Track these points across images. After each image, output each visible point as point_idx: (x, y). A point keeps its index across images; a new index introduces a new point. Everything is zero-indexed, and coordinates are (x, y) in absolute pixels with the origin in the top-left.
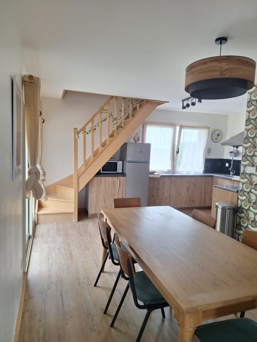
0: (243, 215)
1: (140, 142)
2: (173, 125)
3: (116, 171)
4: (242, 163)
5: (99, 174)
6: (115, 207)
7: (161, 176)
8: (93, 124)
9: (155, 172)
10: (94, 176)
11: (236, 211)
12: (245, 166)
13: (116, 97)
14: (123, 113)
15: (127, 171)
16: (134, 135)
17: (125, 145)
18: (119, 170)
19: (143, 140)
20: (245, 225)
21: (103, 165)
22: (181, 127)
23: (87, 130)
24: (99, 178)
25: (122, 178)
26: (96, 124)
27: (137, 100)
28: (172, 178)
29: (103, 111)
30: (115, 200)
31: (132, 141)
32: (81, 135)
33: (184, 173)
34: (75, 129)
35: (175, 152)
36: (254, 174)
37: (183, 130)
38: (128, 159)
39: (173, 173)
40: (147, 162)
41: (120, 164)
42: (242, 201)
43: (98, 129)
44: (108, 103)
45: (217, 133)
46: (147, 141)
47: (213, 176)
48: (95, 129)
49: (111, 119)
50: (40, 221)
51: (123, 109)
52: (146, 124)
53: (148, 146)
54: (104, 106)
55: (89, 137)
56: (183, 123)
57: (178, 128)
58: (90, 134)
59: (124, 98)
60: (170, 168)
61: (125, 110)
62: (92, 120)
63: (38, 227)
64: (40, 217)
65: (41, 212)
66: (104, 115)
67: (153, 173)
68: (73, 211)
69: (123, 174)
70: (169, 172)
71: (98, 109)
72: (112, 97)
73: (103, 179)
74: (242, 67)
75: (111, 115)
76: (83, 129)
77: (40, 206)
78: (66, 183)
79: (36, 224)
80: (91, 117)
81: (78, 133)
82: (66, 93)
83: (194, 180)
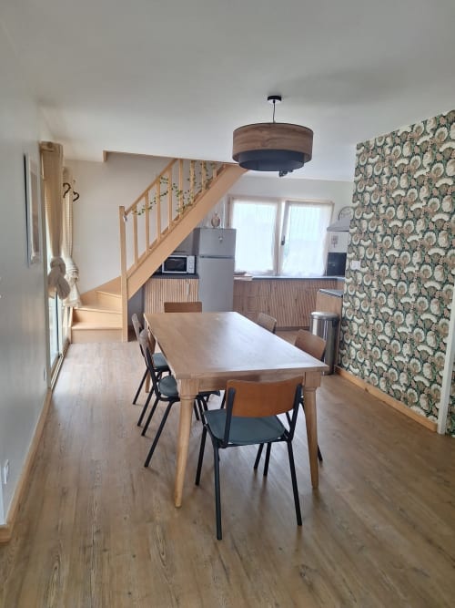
0: (347, 328)
1: (223, 226)
2: (275, 200)
3: (186, 270)
4: (348, 255)
5: (158, 274)
6: (166, 312)
7: (254, 279)
8: (147, 199)
9: (244, 273)
10: (151, 277)
11: (338, 323)
12: (351, 260)
13: (182, 160)
14: (192, 183)
15: (200, 272)
16: (210, 216)
17: (197, 231)
18: (190, 269)
19: (228, 224)
20: (348, 342)
21: (164, 260)
22: (288, 203)
23: (139, 210)
24: (159, 280)
25: (192, 281)
26: (151, 199)
27: (214, 164)
28: (274, 282)
29: (161, 181)
31: (208, 225)
32: (130, 216)
33: (293, 275)
34: (122, 208)
35: (279, 244)
36: (359, 271)
37: (290, 208)
38: (202, 252)
39: (276, 275)
40: (230, 258)
41: (190, 260)
42: (346, 309)
43: (155, 207)
44: (169, 168)
45: (348, 212)
46: (234, 227)
47: (336, 279)
48: (151, 208)
49: (174, 193)
50: (76, 339)
51: (192, 178)
52: (233, 199)
53: (234, 231)
54: (164, 172)
55: (141, 219)
56: (292, 197)
57: (283, 204)
58: (144, 215)
59: (193, 161)
60: (271, 267)
61: (194, 179)
62: (146, 194)
63: (72, 347)
64: (76, 334)
65: (77, 327)
66: (164, 187)
67: (242, 274)
68: (120, 326)
69: (195, 275)
70: (270, 272)
71: (155, 178)
72: (175, 160)
73: (165, 281)
74: (287, 136)
75: (174, 187)
76: (133, 208)
77: (76, 320)
78: (111, 287)
79: (68, 343)
80: (145, 189)
81: (126, 214)
82: (108, 155)
83: (306, 285)
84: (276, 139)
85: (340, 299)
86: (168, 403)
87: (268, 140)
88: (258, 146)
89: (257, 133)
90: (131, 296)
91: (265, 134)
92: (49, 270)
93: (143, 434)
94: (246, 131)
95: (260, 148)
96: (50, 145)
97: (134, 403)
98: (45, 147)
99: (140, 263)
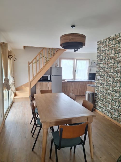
0: (97, 96)
1: (58, 66)
2: (73, 59)
3: (48, 79)
4: (96, 74)
5: (40, 81)
6: (41, 93)
7: (68, 81)
8: (36, 60)
9: (65, 80)
10: (38, 82)
11: (94, 95)
12: (97, 76)
13: (46, 48)
14: (49, 54)
15: (52, 80)
16: (55, 64)
17: (51, 68)
18: (49, 79)
19: (60, 66)
20: (97, 101)
21: (42, 76)
22: (77, 60)
23: (34, 62)
24: (40, 83)
25: (50, 83)
26: (37, 59)
27: (55, 49)
28: (74, 82)
29: (40, 54)
30: (41, 91)
31: (54, 66)
32: (31, 64)
33: (79, 80)
34: (29, 62)
35: (75, 71)
36: (100, 79)
38: (52, 74)
39: (74, 80)
40: (61, 76)
41: (49, 76)
42: (96, 90)
43: (38, 62)
44: (42, 50)
45: (94, 62)
46: (61, 67)
47: (91, 81)
48: (37, 62)
49: (44, 57)
50: (15, 101)
51: (49, 53)
52: (61, 59)
53: (62, 68)
54: (41, 52)
56: (78, 58)
57: (75, 60)
58: (35, 64)
59: (49, 48)
60: (72, 78)
62: (36, 58)
64: (15, 100)
65: (16, 97)
66: (41, 56)
67: (64, 80)
68: (28, 96)
69: (51, 81)
70: (72, 79)
71: (38, 53)
72: (44, 48)
73: (42, 83)
75: (44, 56)
76: (32, 62)
77: (15, 95)
78: (26, 85)
79: (13, 102)
80: (35, 56)
81: (30, 64)
83: (83, 83)
84: (74, 38)
85: (94, 88)
86: (40, 128)
87: (71, 39)
88: (68, 41)
89: (68, 37)
90: (32, 87)
91: (70, 37)
92: (4, 81)
93: (32, 136)
94: (64, 36)
95: (69, 41)
96: (3, 43)
97: (31, 124)
98: (2, 44)
99: (34, 78)
